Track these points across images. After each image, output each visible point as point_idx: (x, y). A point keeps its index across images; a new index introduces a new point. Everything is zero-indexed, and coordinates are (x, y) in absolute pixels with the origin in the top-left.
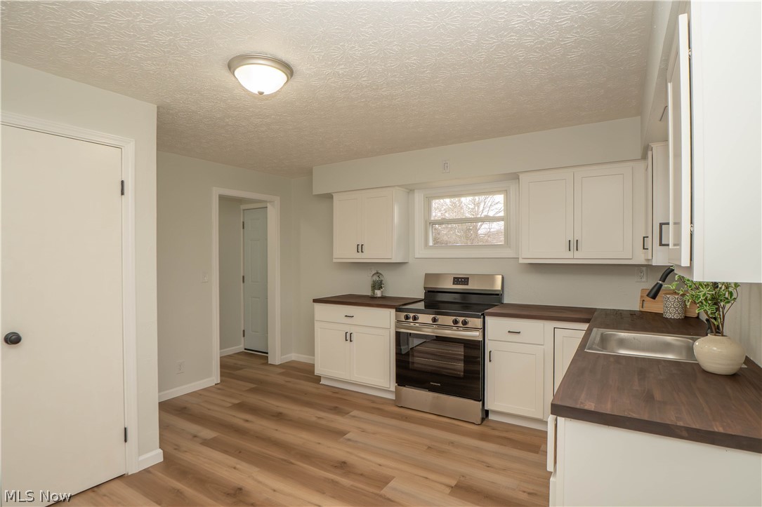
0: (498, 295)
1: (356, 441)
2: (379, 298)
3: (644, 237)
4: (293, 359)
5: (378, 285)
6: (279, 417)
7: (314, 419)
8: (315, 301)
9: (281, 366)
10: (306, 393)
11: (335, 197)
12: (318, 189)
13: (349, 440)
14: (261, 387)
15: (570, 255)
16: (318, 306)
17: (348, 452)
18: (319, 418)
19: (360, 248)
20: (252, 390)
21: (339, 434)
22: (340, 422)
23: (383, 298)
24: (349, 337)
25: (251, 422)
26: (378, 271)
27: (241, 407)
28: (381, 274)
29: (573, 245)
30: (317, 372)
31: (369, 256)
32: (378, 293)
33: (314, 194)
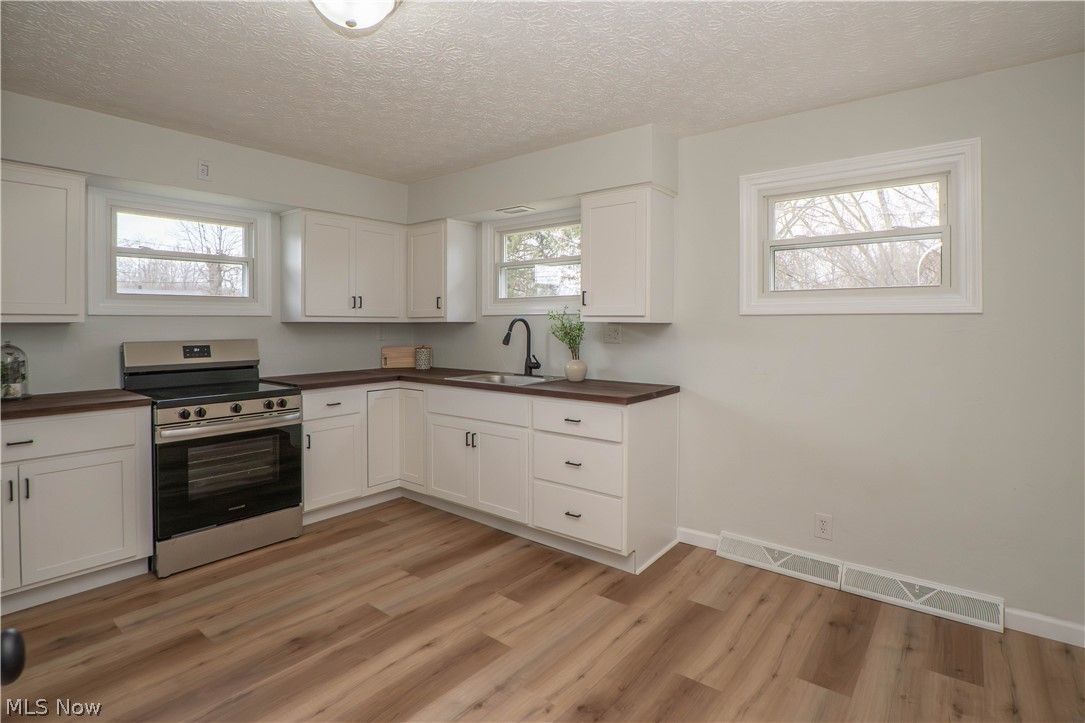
0: (251, 367)
15: (353, 312)
29: (357, 302)
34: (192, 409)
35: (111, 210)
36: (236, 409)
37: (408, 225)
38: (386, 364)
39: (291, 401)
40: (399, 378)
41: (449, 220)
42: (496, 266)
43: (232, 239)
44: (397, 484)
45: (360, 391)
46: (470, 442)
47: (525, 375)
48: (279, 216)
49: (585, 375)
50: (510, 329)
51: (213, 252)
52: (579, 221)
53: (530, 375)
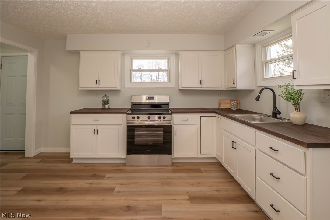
0: (167, 104)
1: (124, 192)
2: (107, 109)
3: (233, 79)
4: (42, 151)
5: (106, 102)
6: (61, 191)
7: (87, 186)
8: (71, 113)
9: (35, 157)
10: (68, 171)
11: (82, 53)
12: (69, 47)
13: (119, 192)
14: (30, 174)
15: (200, 86)
16: (73, 116)
17: (125, 199)
18: (89, 184)
19: (98, 82)
20: (25, 178)
21: (111, 190)
22: (105, 183)
23: (109, 109)
24: (96, 132)
25: (43, 200)
26: (106, 94)
27: (25, 191)
28: (107, 96)
29: (202, 82)
30: (71, 156)
31: (103, 86)
32: (106, 106)
33: (67, 50)
34: (136, 116)
35: (132, 59)
36: (149, 118)
37: (225, 51)
38: (220, 106)
39: (168, 117)
40: (215, 112)
41: (237, 45)
42: (263, 63)
43: (163, 63)
44: (215, 156)
45: (197, 116)
46: (233, 147)
47: (272, 117)
48: (177, 55)
49: (305, 121)
50: (260, 92)
51: (158, 68)
52: (291, 36)
53: (276, 117)
